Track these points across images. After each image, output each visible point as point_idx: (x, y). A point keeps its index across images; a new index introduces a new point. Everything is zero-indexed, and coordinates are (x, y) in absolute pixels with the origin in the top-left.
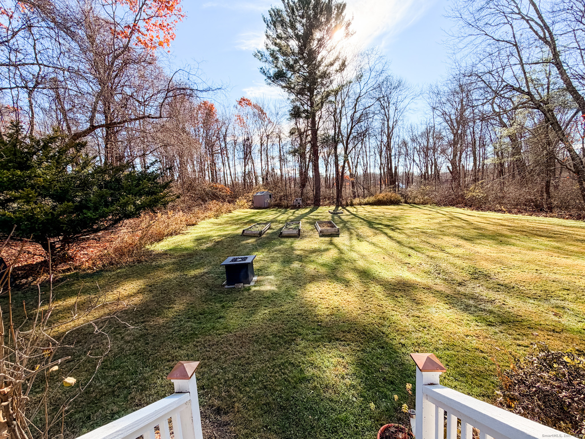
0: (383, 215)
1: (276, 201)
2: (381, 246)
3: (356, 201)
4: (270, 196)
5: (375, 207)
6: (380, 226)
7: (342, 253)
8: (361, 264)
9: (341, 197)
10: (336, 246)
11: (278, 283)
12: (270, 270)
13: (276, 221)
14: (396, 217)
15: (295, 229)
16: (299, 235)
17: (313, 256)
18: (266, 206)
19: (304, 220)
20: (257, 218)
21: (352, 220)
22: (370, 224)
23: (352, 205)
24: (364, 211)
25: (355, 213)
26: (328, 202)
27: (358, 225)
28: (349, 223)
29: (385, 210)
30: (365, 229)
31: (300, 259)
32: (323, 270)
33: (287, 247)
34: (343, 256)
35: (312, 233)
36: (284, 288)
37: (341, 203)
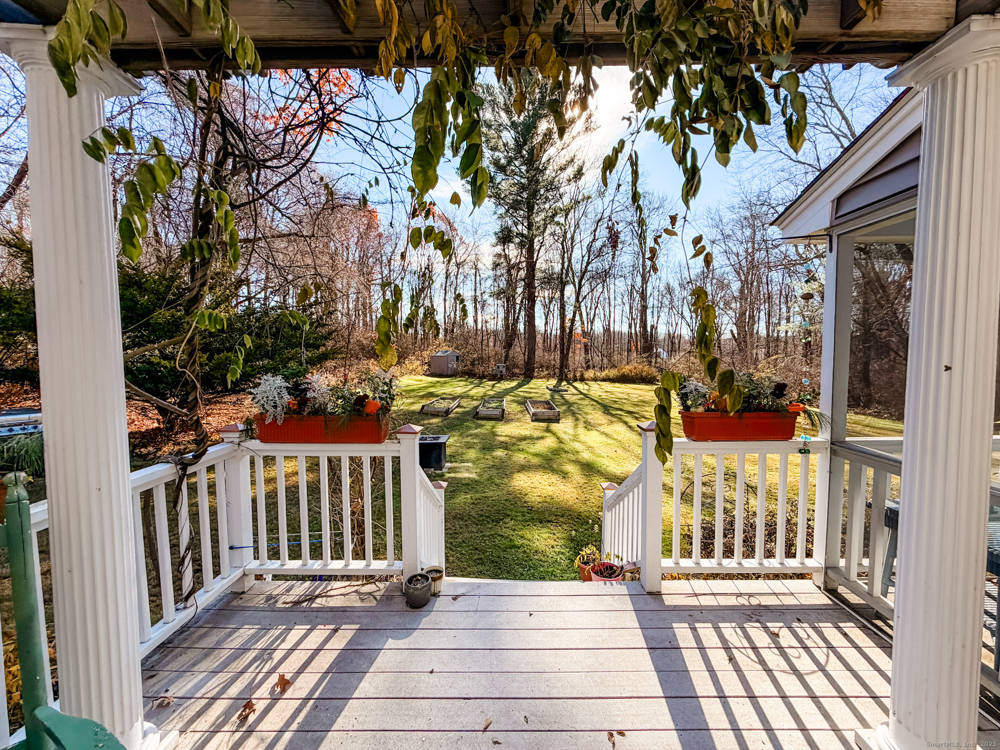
0: (626, 397)
1: (465, 366)
2: (615, 437)
3: (590, 374)
4: (457, 357)
5: (617, 385)
6: (619, 412)
7: (561, 442)
8: (586, 456)
9: (567, 366)
10: (554, 434)
11: (478, 470)
12: (465, 457)
13: (468, 396)
14: (644, 402)
15: (497, 408)
16: (503, 417)
17: (523, 445)
18: (450, 372)
19: (508, 398)
20: (439, 390)
21: (581, 402)
22: (606, 409)
23: (582, 379)
24: (598, 390)
25: (585, 392)
26: (546, 372)
27: (589, 409)
28: (576, 406)
29: (631, 391)
30: (596, 415)
31: (505, 446)
32: (536, 461)
33: (486, 432)
34: (562, 446)
35: (520, 415)
36: (486, 476)
37: (566, 376)
